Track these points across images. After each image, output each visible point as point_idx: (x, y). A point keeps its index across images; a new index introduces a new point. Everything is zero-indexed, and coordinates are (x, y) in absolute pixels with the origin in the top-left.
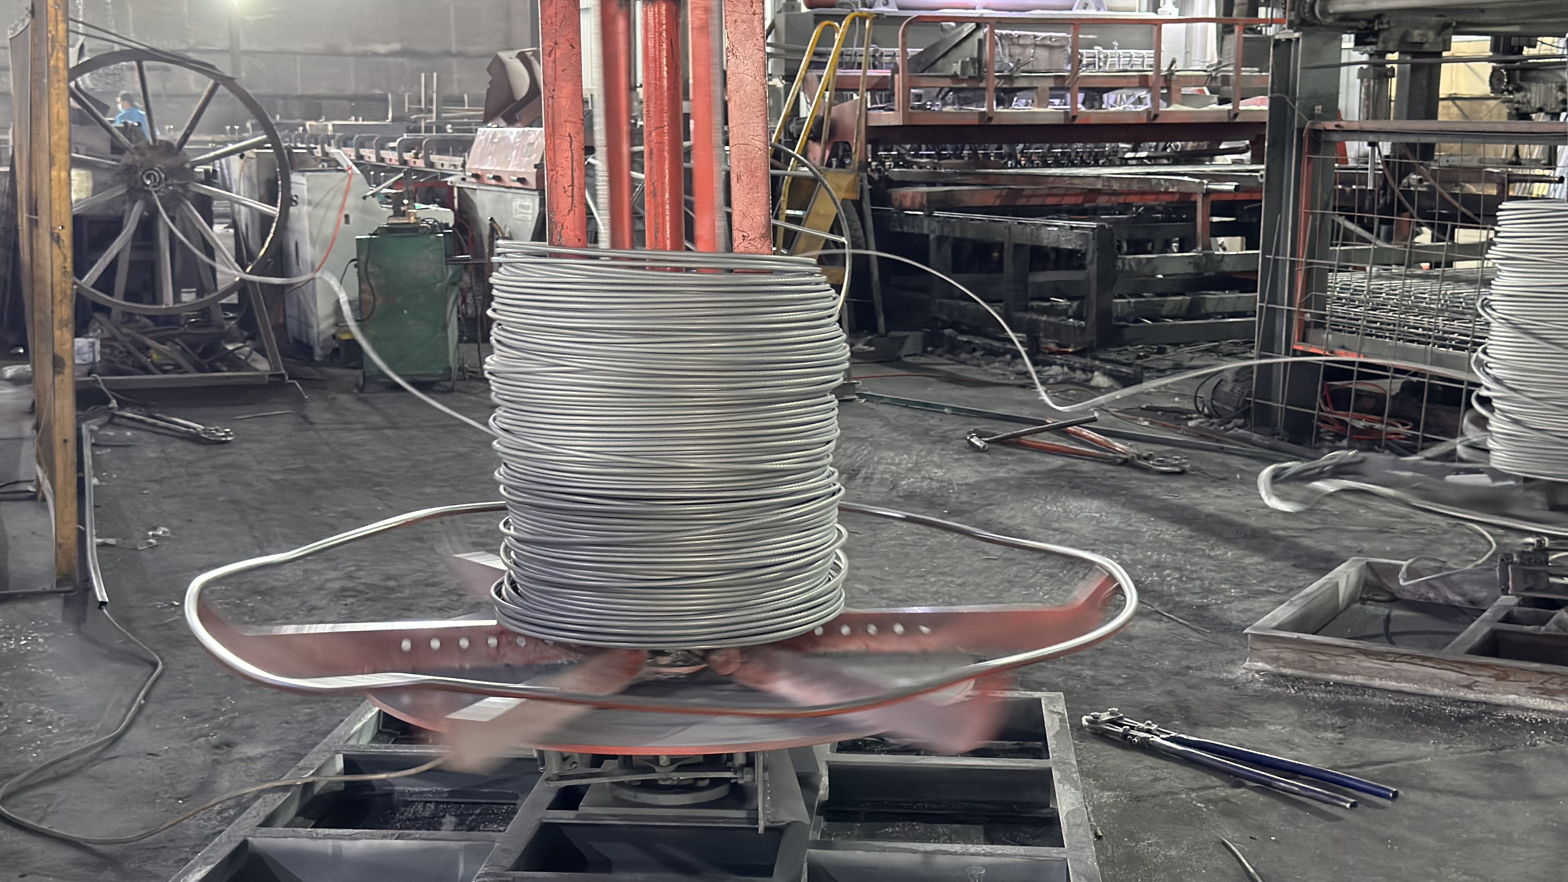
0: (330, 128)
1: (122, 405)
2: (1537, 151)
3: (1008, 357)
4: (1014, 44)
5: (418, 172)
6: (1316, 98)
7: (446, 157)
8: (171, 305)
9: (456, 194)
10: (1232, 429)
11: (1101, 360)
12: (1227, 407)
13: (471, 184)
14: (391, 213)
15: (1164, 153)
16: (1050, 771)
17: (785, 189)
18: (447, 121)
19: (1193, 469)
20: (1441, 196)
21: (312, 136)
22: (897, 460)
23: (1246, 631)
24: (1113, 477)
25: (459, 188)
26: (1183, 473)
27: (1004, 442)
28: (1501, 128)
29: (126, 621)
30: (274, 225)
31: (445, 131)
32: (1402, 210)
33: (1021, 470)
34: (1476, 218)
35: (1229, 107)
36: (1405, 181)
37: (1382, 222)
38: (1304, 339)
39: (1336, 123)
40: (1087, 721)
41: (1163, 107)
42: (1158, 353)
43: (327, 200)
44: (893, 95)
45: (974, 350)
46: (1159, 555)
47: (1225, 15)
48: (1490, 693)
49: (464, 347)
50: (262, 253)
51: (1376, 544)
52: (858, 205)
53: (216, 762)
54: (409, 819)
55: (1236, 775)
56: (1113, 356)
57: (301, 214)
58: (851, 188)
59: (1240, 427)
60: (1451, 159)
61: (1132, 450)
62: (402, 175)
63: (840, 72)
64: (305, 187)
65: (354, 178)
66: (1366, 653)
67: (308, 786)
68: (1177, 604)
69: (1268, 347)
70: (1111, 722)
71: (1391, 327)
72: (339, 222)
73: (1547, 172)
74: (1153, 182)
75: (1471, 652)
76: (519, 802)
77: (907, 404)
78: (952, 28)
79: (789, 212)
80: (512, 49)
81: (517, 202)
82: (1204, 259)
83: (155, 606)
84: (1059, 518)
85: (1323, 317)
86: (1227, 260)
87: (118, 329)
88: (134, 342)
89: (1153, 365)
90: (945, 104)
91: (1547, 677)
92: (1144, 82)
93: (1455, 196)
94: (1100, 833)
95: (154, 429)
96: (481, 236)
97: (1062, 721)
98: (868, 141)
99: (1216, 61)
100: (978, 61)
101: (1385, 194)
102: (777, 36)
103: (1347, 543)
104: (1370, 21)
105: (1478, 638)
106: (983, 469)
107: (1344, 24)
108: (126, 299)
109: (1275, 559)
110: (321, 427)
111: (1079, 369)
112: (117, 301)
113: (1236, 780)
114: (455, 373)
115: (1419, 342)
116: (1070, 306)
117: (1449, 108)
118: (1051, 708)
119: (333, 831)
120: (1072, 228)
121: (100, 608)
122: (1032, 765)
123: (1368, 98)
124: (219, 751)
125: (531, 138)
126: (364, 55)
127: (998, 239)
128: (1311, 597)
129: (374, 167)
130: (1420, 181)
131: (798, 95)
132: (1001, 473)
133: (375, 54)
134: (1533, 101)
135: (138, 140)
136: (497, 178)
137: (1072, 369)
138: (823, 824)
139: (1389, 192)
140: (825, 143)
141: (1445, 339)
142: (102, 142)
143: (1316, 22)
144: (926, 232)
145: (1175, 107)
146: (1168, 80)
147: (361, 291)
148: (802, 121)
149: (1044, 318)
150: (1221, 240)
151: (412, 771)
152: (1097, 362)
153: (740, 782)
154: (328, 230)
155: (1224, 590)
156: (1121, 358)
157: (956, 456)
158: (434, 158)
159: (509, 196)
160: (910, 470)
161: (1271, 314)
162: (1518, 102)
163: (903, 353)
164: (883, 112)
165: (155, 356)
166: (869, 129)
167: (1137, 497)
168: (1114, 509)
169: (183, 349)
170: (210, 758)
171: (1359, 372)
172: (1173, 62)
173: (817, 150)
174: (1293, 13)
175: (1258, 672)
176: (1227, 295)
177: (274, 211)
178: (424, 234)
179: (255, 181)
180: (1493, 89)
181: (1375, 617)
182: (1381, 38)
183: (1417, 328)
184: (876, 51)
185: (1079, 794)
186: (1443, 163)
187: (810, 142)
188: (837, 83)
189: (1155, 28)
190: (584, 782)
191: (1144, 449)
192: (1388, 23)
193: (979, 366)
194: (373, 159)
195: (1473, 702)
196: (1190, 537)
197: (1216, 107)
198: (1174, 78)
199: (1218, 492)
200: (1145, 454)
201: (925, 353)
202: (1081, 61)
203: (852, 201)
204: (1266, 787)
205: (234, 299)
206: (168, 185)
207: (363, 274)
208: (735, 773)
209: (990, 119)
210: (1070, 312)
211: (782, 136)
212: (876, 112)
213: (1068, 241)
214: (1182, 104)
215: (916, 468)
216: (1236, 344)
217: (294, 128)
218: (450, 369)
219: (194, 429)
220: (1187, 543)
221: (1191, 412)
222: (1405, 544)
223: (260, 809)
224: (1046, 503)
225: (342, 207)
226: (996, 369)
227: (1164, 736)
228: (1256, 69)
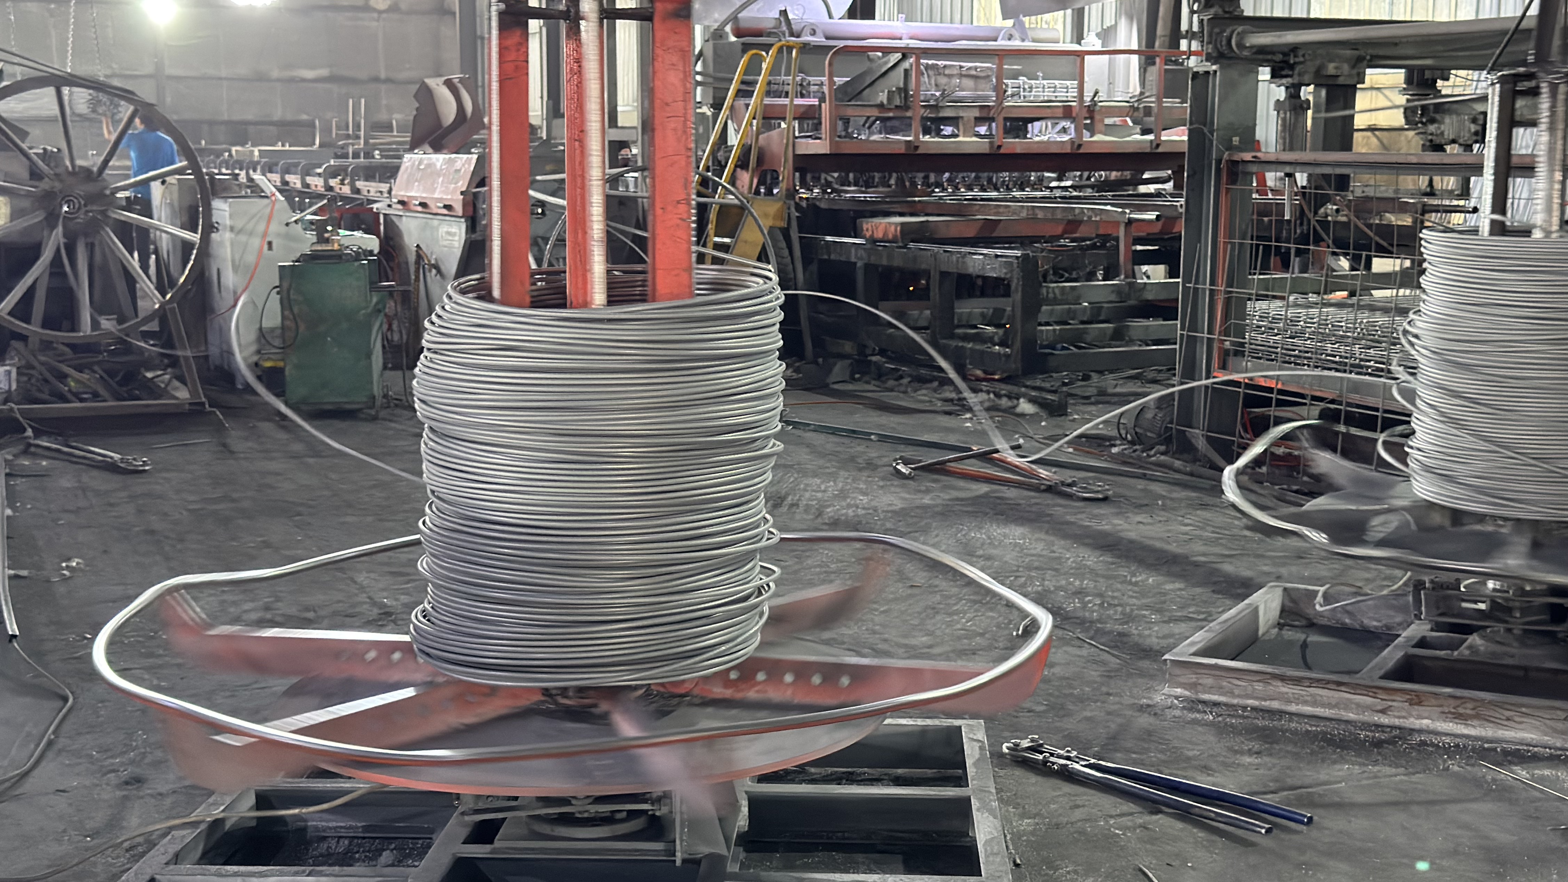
0: (256, 153)
1: (38, 434)
2: (1451, 182)
3: (936, 384)
4: (939, 74)
5: (343, 198)
6: (1232, 129)
7: (373, 184)
8: (89, 332)
9: (382, 221)
10: (1154, 455)
11: (1027, 387)
12: (1149, 434)
13: (397, 210)
14: (315, 240)
15: (1088, 183)
16: (968, 800)
17: (713, 216)
18: (375, 147)
19: (1116, 495)
20: (1356, 226)
21: (237, 162)
22: (823, 487)
23: (1166, 657)
24: (1037, 504)
25: (385, 215)
26: (1105, 499)
27: (930, 469)
28: (1414, 160)
29: (38, 655)
30: (195, 252)
31: (373, 157)
32: (1318, 240)
33: (947, 497)
34: (1390, 248)
35: (1151, 137)
36: (1322, 210)
37: (1299, 253)
38: (1224, 367)
39: (1254, 154)
40: (1008, 748)
41: (1086, 137)
42: (1083, 380)
43: (250, 226)
44: (820, 123)
45: (901, 377)
46: (1082, 582)
47: (1147, 47)
48: (1404, 717)
49: (389, 374)
50: (182, 280)
51: (1294, 569)
52: (786, 232)
53: (126, 798)
54: (322, 855)
55: (1155, 802)
56: (1038, 383)
57: (223, 240)
58: (778, 216)
59: (1162, 454)
60: (1366, 189)
61: (1056, 477)
62: (325, 201)
63: (768, 101)
64: (227, 214)
65: (277, 206)
66: (1283, 678)
67: (217, 823)
68: (1098, 630)
69: (1190, 373)
70: (1030, 749)
71: (1309, 355)
72: (262, 247)
73: (1462, 203)
74: (1077, 211)
75: (1384, 677)
76: (434, 836)
77: (834, 431)
78: (879, 58)
79: (717, 239)
80: (441, 76)
81: (444, 229)
82: (1127, 289)
83: (67, 640)
84: (983, 544)
85: (1242, 345)
86: (1148, 287)
87: (35, 356)
88: (53, 370)
89: (1078, 392)
90: (871, 134)
91: (1459, 702)
92: (1067, 113)
93: (1370, 226)
94: (1018, 861)
95: (70, 459)
96: (407, 263)
97: (982, 748)
98: (796, 169)
99: (1138, 92)
100: (904, 91)
101: (1301, 224)
102: (704, 65)
103: (1266, 569)
104: (1285, 54)
105: (1390, 664)
106: (907, 496)
107: (1261, 57)
108: (44, 326)
109: (1194, 586)
110: (242, 455)
111: (1005, 395)
112: (34, 328)
113: (1154, 806)
114: (379, 401)
115: (1337, 370)
116: (996, 333)
117: (1368, 138)
118: (971, 736)
119: (243, 868)
120: (997, 256)
121: (10, 641)
122: (951, 793)
123: (1284, 130)
124: (130, 787)
125: (458, 165)
126: (292, 80)
127: (924, 266)
128: (1229, 623)
129: (301, 193)
130: (1337, 211)
131: (726, 123)
132: (927, 500)
133: (304, 80)
134: (1446, 133)
135: (56, 166)
136: (423, 205)
137: (998, 395)
138: (742, 855)
139: (1305, 223)
140: (753, 171)
141: (1361, 367)
142: (20, 169)
143: (1233, 55)
144: (853, 259)
145: (1098, 137)
146: (1092, 111)
147: (284, 317)
148: (729, 149)
149: (970, 345)
150: (1145, 268)
151: (325, 806)
152: (1023, 389)
153: (658, 814)
154: (251, 258)
155: (1144, 616)
156: (1047, 385)
157: (881, 483)
158: (360, 184)
159: (436, 223)
160: (835, 496)
161: (1192, 342)
162: (1432, 134)
163: (832, 378)
164: (810, 141)
165: (72, 384)
166: (797, 157)
167: (1062, 523)
168: (1037, 536)
169: (101, 377)
170: (119, 793)
171: (1277, 400)
172: (1096, 93)
173: (744, 177)
174: (1210, 46)
175: (1177, 698)
176: (1151, 322)
177: (195, 238)
178: (348, 261)
179: (177, 209)
180: (1408, 121)
181: (1291, 643)
182: (1296, 72)
183: (1335, 356)
184: (803, 80)
185: (997, 823)
186: (1358, 193)
187: (738, 170)
188: (764, 112)
189: (1078, 59)
190: (500, 815)
191: (1068, 476)
192: (1303, 56)
193: (905, 392)
194: (299, 185)
195: (1388, 727)
196: (1113, 563)
197: (1138, 137)
198: (1097, 108)
199: (1139, 518)
200: (1070, 481)
201: (853, 380)
202: (1005, 91)
203: (780, 229)
204: (1184, 814)
205: (154, 326)
206: (87, 212)
207: (286, 302)
208: (653, 804)
209: (917, 148)
210: (996, 339)
211: (710, 164)
212: (803, 140)
213: (993, 269)
214: (1105, 135)
215: (842, 495)
216: (1160, 371)
217: (219, 154)
218: (374, 397)
219: (111, 458)
220: (1109, 569)
221: (1115, 439)
222: (1323, 570)
223: (168, 847)
224: (970, 530)
225: (265, 234)
226: (923, 396)
227: (1084, 763)
228: (1178, 100)
